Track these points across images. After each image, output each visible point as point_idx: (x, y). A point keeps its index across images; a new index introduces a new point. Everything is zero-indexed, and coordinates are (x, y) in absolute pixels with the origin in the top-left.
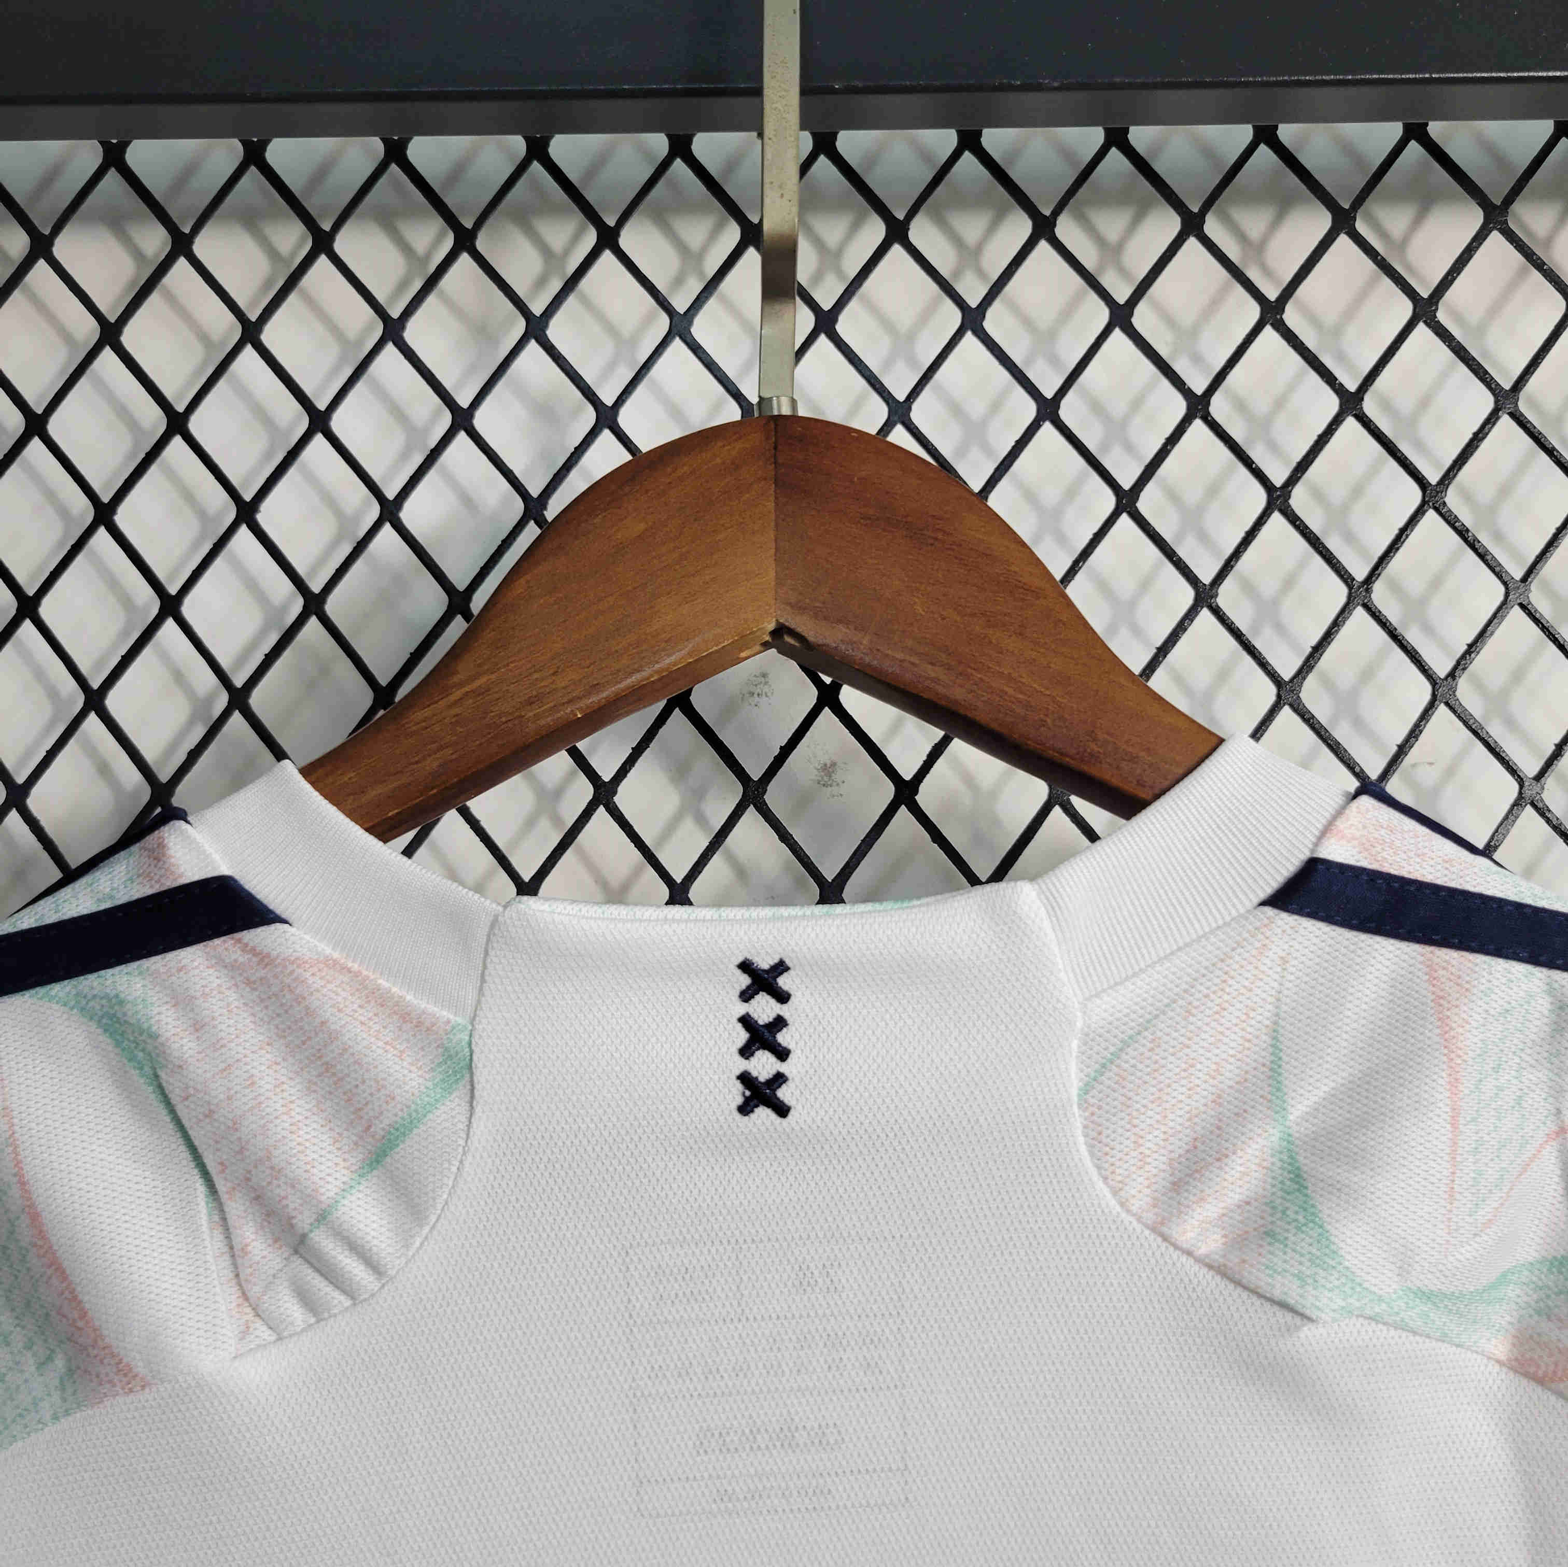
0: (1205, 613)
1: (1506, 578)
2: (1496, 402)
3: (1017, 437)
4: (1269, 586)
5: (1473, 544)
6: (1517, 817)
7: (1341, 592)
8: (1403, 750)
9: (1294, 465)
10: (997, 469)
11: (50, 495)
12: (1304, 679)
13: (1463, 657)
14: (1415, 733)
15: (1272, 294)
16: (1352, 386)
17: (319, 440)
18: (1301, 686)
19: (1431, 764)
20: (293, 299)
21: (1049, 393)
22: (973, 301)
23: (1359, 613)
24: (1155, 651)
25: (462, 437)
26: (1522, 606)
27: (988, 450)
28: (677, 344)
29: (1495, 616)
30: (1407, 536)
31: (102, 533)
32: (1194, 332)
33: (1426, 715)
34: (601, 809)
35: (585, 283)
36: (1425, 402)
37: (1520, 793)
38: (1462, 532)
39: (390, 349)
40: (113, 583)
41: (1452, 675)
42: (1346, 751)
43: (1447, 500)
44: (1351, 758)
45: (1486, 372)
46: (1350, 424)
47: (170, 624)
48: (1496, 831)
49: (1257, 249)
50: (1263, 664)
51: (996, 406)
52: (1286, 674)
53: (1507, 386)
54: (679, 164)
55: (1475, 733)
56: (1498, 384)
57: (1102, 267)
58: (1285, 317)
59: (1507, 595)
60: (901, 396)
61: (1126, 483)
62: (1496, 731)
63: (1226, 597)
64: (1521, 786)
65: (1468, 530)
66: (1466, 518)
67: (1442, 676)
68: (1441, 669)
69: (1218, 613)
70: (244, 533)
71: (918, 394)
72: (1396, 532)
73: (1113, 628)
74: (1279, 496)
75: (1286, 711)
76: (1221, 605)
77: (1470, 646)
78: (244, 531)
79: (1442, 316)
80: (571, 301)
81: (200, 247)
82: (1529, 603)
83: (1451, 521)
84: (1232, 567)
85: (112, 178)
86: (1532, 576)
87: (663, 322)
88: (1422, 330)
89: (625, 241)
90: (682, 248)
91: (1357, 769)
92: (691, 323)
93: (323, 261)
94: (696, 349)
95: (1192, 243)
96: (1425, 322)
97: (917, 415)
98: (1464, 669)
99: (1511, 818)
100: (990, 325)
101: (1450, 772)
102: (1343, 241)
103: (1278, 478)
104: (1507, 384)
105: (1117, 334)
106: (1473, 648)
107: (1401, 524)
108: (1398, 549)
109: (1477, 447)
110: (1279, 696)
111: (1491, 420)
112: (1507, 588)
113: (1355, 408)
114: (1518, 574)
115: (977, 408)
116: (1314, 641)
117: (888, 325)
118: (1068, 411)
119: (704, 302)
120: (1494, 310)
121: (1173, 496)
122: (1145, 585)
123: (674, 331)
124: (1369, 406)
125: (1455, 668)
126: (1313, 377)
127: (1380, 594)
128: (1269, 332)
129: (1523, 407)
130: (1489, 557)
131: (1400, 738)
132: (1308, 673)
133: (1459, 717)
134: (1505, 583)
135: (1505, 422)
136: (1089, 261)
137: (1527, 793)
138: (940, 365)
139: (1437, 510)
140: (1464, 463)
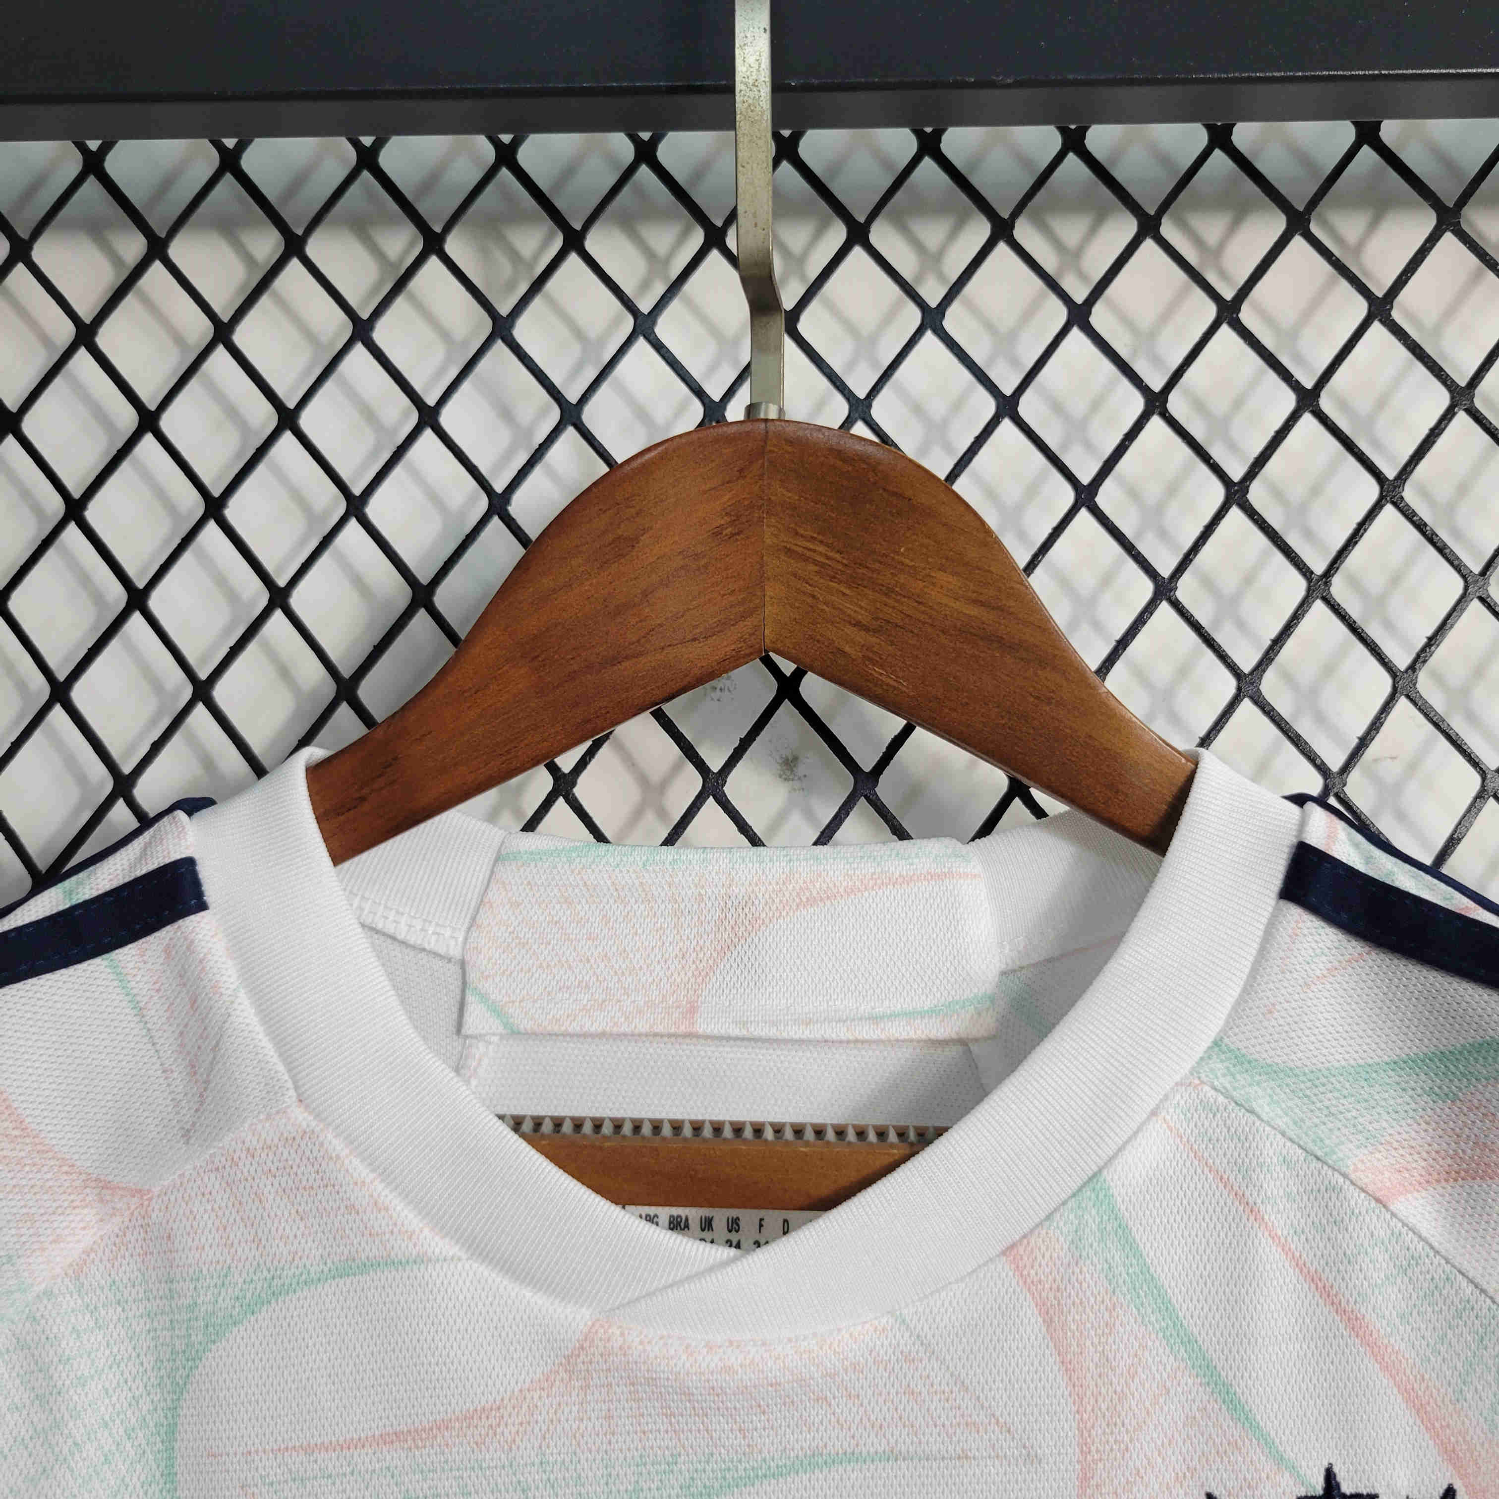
0: (1164, 607)
1: (1465, 572)
2: (1452, 398)
3: (977, 433)
4: (1229, 582)
5: (1432, 538)
6: (1480, 810)
7: (1300, 585)
8: (1364, 742)
9: (1251, 460)
10: (957, 465)
11: (26, 494)
12: (1264, 671)
13: (1423, 650)
14: (1376, 725)
15: (1228, 294)
16: (1308, 383)
17: (288, 437)
18: (1260, 679)
19: (1393, 758)
20: (265, 300)
21: (1008, 390)
22: (933, 302)
23: (1319, 606)
24: (1114, 643)
25: (428, 434)
26: (1482, 600)
27: (948, 448)
28: (641, 344)
29: (1454, 609)
30: (1365, 530)
31: (72, 529)
32: (1152, 335)
33: (1387, 707)
34: (561, 800)
35: (551, 285)
36: (1382, 403)
37: (1483, 786)
38: (1421, 526)
39: (359, 349)
40: (85, 580)
41: (1412, 668)
42: (1306, 743)
43: (1404, 494)
44: (1311, 750)
45: (1441, 369)
46: (1308, 420)
47: (137, 618)
48: (1460, 823)
49: (1216, 254)
50: (1223, 657)
51: (957, 406)
52: (1246, 667)
53: (1463, 383)
54: (644, 171)
55: (1436, 725)
56: (1453, 381)
57: (1061, 269)
58: (1241, 316)
59: (1466, 588)
60: (861, 394)
61: (1085, 479)
62: (1458, 725)
63: (1185, 590)
64: (1484, 779)
65: (1426, 525)
66: (1424, 513)
67: (1403, 668)
68: (1402, 662)
69: (1177, 606)
70: (212, 528)
71: (878, 392)
72: (1354, 526)
73: (1074, 623)
74: (1237, 491)
75: (1247, 704)
76: (1181, 599)
77: (1430, 639)
78: (212, 526)
79: (1396, 315)
80: (537, 302)
81: (175, 251)
82: (1489, 596)
83: (1410, 515)
84: (1191, 561)
85: (91, 185)
86: (1491, 570)
87: (628, 323)
88: (1377, 329)
89: (591, 244)
90: (649, 254)
91: (1318, 762)
92: (654, 323)
93: (295, 264)
94: (659, 347)
95: (1149, 244)
96: (1380, 321)
97: (877, 411)
98: (1425, 662)
99: (1474, 810)
100: (949, 324)
101: (1412, 767)
102: (1298, 242)
103: (1236, 473)
104: (1462, 381)
105: (1076, 333)
106: (1433, 641)
107: (1359, 518)
108: (1356, 543)
109: (1434, 442)
110: (1239, 689)
111: (1447, 416)
112: (1466, 581)
113: (1311, 405)
114: (1476, 569)
115: (938, 408)
116: (1273, 633)
117: (851, 328)
118: (1027, 408)
119: (668, 303)
120: (1450, 313)
121: (1133, 493)
122: (1107, 580)
123: (638, 330)
124: (1326, 403)
125: (1415, 661)
126: (1272, 376)
127: (1338, 588)
128: (1225, 330)
129: (1478, 403)
130: (1447, 551)
131: (1361, 731)
132: (1267, 666)
133: (1420, 709)
134: (1464, 577)
135: (1462, 418)
136: (1049, 263)
137: (1490, 786)
138: (900, 363)
139: (1395, 504)
140: (1421, 459)
